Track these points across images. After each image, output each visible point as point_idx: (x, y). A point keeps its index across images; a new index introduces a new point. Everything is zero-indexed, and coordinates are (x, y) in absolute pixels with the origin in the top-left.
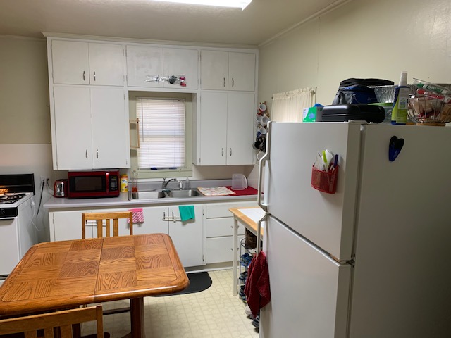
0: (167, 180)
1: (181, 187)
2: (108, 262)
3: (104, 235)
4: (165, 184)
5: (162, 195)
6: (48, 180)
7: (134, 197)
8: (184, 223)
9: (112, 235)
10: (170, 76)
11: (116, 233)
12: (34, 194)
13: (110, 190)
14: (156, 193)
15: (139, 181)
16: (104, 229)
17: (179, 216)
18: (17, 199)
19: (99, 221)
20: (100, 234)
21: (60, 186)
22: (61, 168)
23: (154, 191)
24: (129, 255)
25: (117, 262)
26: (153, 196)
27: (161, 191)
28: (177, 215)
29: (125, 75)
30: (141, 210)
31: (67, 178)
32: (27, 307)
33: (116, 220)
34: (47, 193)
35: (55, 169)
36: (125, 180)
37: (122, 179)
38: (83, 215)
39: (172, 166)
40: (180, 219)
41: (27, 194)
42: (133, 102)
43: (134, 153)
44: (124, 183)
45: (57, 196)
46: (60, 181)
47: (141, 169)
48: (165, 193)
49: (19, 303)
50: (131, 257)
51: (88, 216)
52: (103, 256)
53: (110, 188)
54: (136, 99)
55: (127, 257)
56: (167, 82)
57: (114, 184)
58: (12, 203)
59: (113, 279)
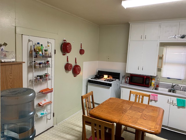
0: (174, 84)
1: (182, 89)
2: (131, 111)
3: (137, 101)
4: (173, 86)
5: (170, 91)
6: (124, 76)
7: (156, 89)
8: (179, 107)
9: (140, 102)
10: (182, 35)
11: (142, 102)
12: (119, 80)
13: (145, 84)
14: (167, 90)
15: (160, 82)
16: (138, 99)
17: (177, 103)
18: (113, 81)
19: (136, 95)
20: (136, 100)
21: (127, 79)
22: (128, 72)
23: (167, 88)
24: (140, 111)
25: (134, 112)
26: (166, 91)
27: (170, 89)
28: (175, 102)
29: (159, 35)
30: (157, 96)
31: (130, 76)
32: (98, 116)
33: (143, 96)
34: (123, 81)
35: (126, 72)
36: (154, 81)
37: (152, 80)
38: (130, 91)
39: (179, 79)
40: (177, 105)
41: (117, 80)
42: (162, 47)
43: (159, 70)
44: (153, 82)
45: (126, 82)
46: (128, 77)
47: (162, 77)
48: (172, 91)
49: (97, 114)
50: (141, 112)
51: (132, 92)
52: (131, 109)
53: (146, 83)
54: (164, 46)
55: (139, 112)
56: (180, 38)
57: (147, 82)
58: (110, 82)
59: (129, 118)
